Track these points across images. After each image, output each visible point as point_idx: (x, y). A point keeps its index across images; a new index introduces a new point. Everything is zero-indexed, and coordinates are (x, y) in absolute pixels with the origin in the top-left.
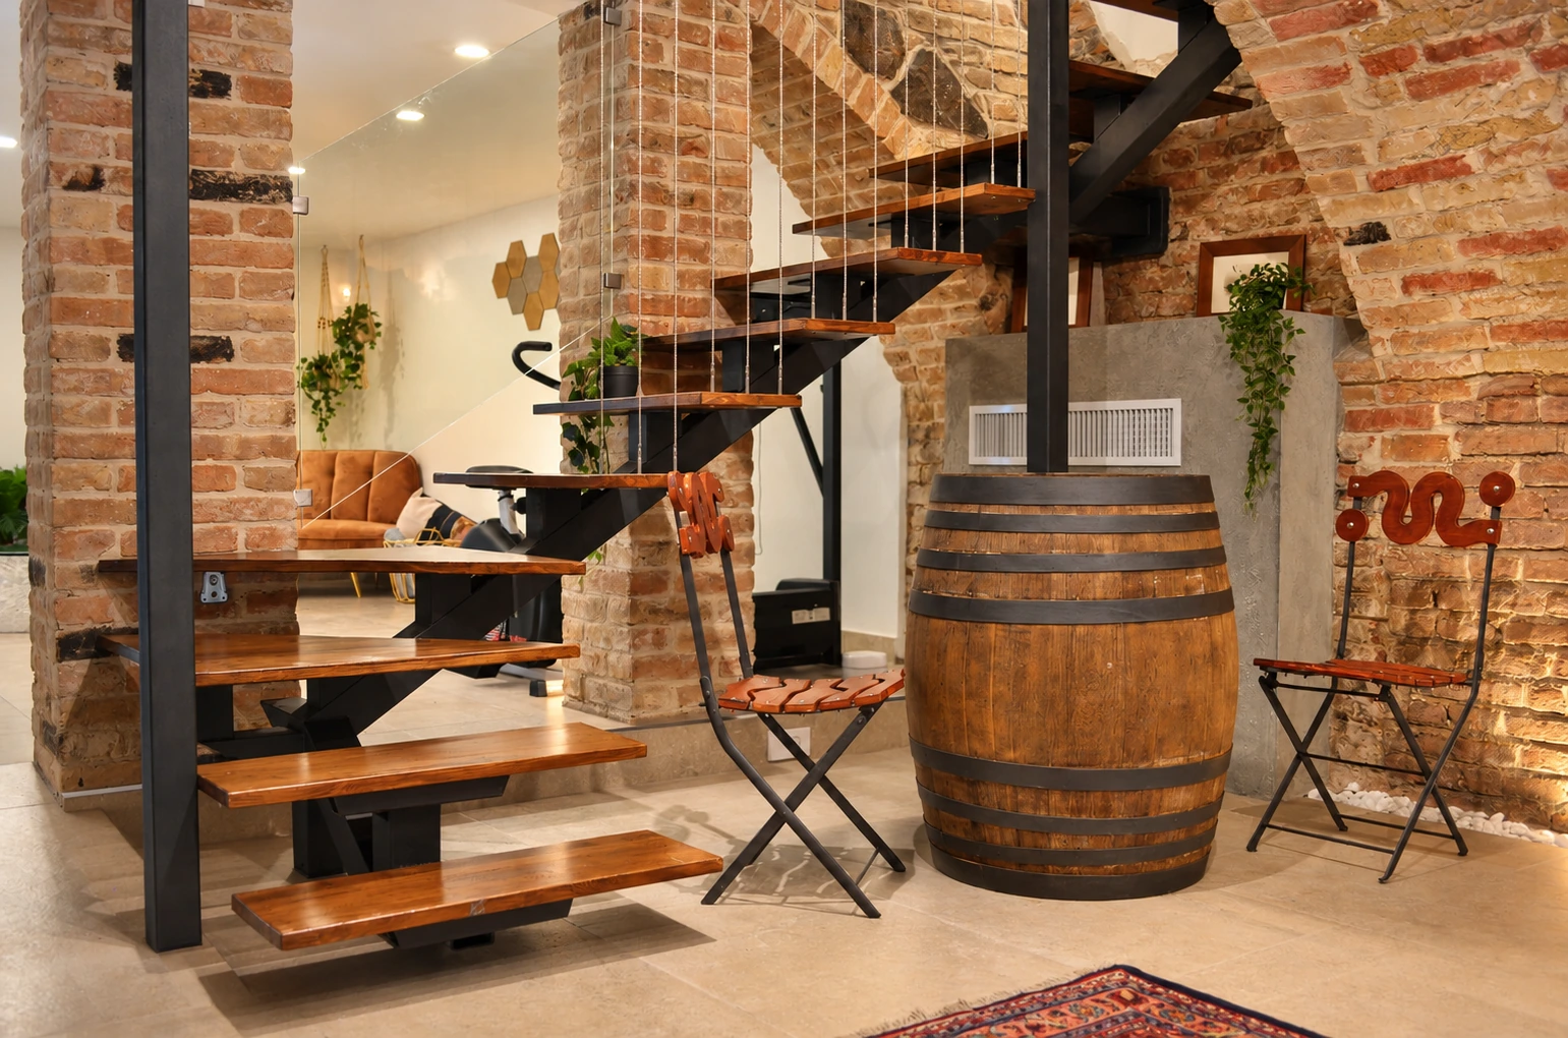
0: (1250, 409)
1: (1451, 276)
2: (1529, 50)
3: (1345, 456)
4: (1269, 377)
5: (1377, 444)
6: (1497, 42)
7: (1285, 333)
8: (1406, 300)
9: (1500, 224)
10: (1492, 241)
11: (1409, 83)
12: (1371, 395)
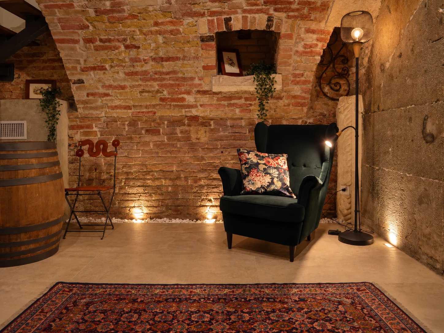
0: (49, 124)
1: (99, 94)
2: (123, 44)
3: (70, 136)
4: (54, 116)
5: (79, 133)
6: (117, 41)
7: (57, 105)
8: (88, 98)
9: (112, 83)
10: (110, 86)
11: (94, 47)
12: (76, 121)
